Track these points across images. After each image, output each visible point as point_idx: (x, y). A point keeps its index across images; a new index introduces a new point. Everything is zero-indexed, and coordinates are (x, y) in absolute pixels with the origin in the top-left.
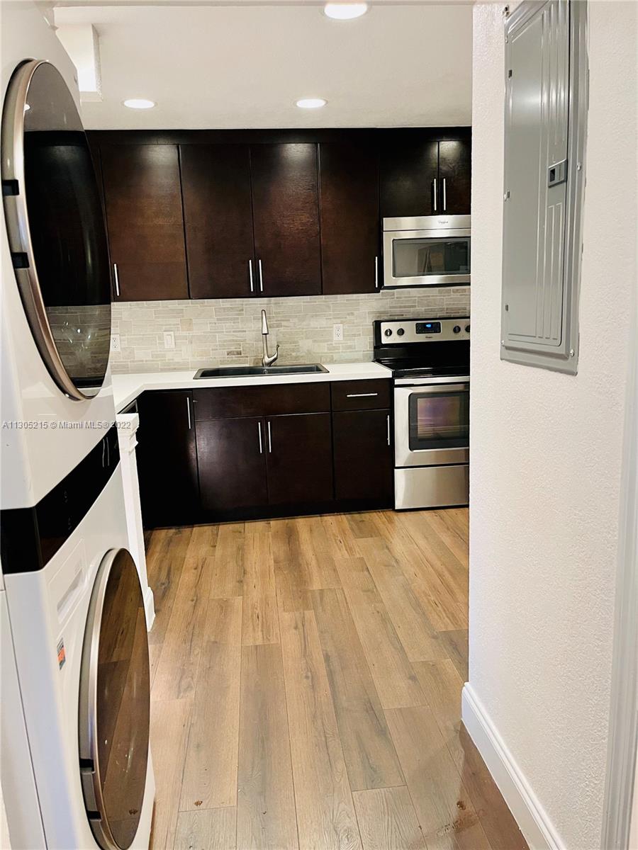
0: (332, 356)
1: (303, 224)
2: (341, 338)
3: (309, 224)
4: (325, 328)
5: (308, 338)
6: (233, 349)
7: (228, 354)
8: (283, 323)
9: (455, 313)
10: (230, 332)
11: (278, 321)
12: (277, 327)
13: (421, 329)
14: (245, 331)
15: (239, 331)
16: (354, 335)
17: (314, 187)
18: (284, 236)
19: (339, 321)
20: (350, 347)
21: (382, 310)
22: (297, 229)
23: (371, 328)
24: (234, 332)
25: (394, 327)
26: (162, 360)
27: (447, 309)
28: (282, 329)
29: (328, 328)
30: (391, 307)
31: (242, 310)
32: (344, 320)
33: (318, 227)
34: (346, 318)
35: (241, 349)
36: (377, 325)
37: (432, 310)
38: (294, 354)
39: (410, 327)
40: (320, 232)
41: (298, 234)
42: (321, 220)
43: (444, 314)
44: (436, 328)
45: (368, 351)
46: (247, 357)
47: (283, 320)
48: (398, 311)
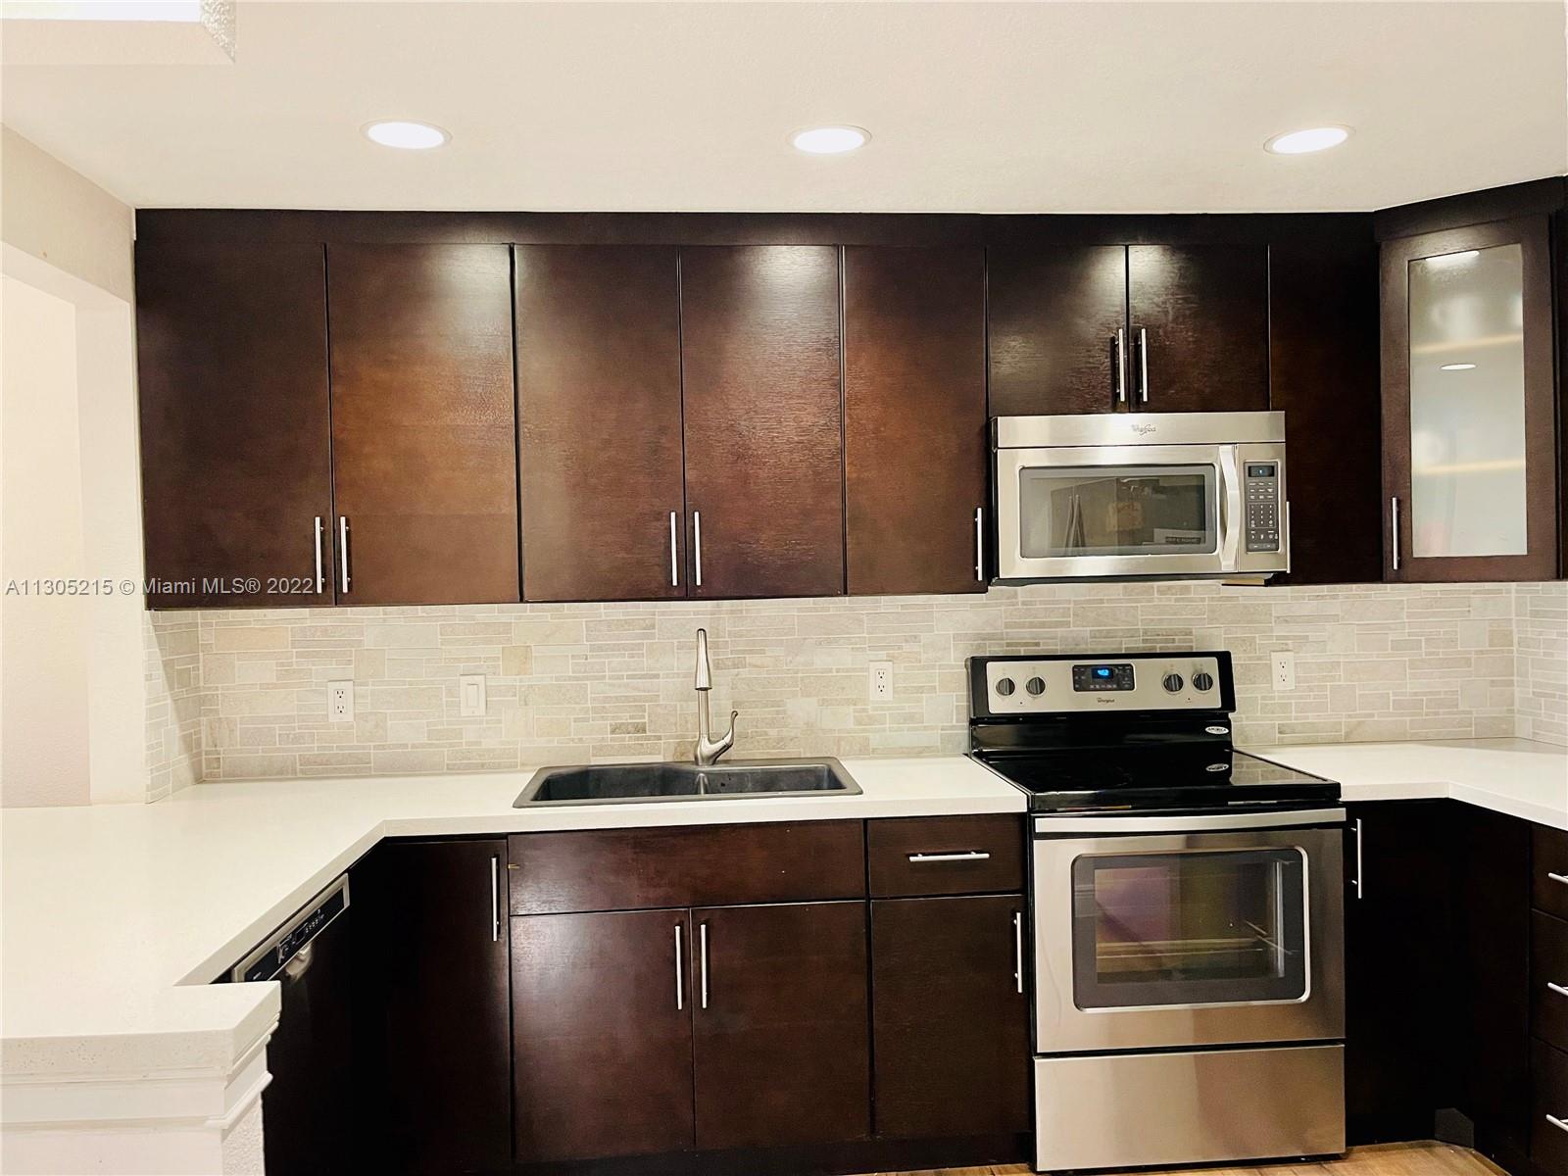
0: (867, 739)
1: (805, 431)
2: (888, 695)
3: (816, 430)
4: (847, 671)
5: (809, 695)
6: (625, 718)
7: (613, 732)
8: (750, 659)
9: (1167, 641)
10: (621, 677)
11: (738, 652)
12: (735, 666)
13: (1084, 680)
14: (657, 676)
15: (643, 677)
16: (920, 690)
17: (831, 347)
18: (757, 456)
19: (883, 654)
20: (910, 718)
21: (989, 630)
22: (789, 442)
23: (961, 675)
24: (629, 677)
25: (1021, 673)
26: (451, 745)
27: (1145, 632)
28: (744, 672)
29: (854, 670)
30: (1007, 625)
31: (653, 627)
32: (896, 652)
33: (838, 439)
34: (900, 648)
35: (646, 720)
36: (977, 668)
37: (1109, 635)
38: (773, 733)
39: (1058, 676)
40: (842, 451)
41: (791, 452)
42: (847, 421)
43: (1138, 645)
44: (1121, 679)
45: (953, 728)
46: (659, 738)
47: (751, 652)
48: (1026, 634)
